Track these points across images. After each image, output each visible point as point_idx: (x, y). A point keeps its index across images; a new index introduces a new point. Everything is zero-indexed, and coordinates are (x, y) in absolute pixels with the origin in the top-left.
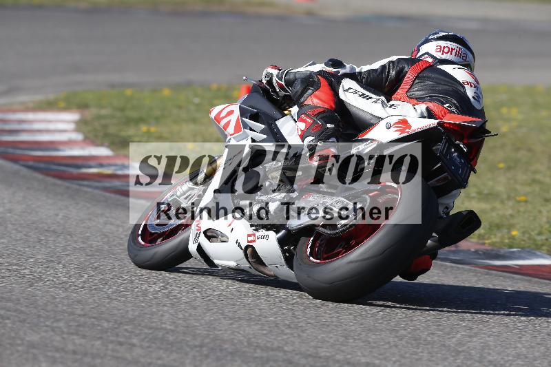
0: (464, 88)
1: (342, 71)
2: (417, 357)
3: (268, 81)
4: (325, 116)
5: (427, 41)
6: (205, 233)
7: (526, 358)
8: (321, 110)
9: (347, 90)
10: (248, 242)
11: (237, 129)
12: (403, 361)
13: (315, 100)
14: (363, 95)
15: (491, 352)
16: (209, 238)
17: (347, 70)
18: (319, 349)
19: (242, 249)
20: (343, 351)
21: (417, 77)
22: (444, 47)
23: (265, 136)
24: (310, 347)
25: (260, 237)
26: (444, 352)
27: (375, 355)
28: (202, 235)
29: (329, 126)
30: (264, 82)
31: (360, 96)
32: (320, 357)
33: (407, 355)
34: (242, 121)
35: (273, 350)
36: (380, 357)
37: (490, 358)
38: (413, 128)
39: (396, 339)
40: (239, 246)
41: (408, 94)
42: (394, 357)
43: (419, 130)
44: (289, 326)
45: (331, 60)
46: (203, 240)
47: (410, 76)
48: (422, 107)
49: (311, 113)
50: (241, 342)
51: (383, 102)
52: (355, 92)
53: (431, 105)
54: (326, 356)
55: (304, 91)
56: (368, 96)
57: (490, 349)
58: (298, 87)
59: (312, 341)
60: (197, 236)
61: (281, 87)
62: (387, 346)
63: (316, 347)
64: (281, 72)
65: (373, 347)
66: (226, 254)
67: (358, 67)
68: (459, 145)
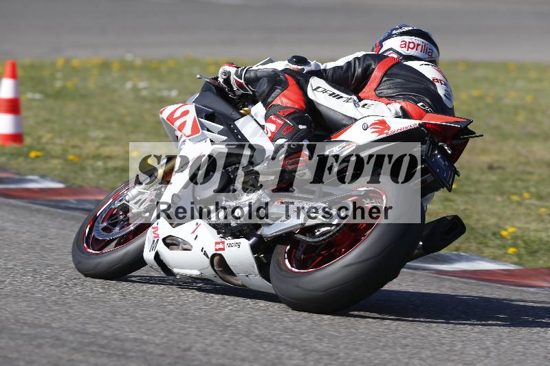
0: (434, 85)
1: (307, 69)
2: (184, 332)
3: (225, 79)
4: (296, 116)
5: (390, 36)
6: (164, 240)
7: (293, 331)
8: (292, 110)
9: (315, 90)
10: (216, 250)
11: (195, 130)
12: (172, 336)
13: (283, 100)
14: (332, 94)
15: (258, 326)
16: (168, 245)
17: (312, 67)
18: (87, 325)
19: (207, 257)
20: (111, 327)
21: (385, 75)
22: (410, 43)
23: (226, 138)
24: (78, 323)
25: (230, 245)
26: (212, 327)
27: (143, 330)
28: (161, 242)
29: (301, 127)
30: (221, 80)
31: (330, 95)
32: (88, 334)
33: (175, 330)
34: (200, 121)
35: (41, 326)
36: (149, 332)
37: (257, 332)
38: (392, 129)
39: (163, 314)
40: (205, 254)
41: (377, 92)
42: (162, 332)
43: (399, 131)
44: (56, 303)
45: (294, 57)
46: (161, 248)
47: (377, 74)
48: (396, 106)
49: (281, 114)
50: (8, 319)
51: (354, 101)
52: (325, 91)
53: (404, 104)
54: (94, 332)
55: (272, 90)
56: (338, 95)
57: (258, 324)
58: (264, 86)
59: (80, 318)
60: (154, 243)
61: (240, 85)
62: (154, 322)
63: (84, 324)
64: (240, 69)
65: (141, 323)
66: (188, 263)
67: (322, 64)
68: (442, 146)
